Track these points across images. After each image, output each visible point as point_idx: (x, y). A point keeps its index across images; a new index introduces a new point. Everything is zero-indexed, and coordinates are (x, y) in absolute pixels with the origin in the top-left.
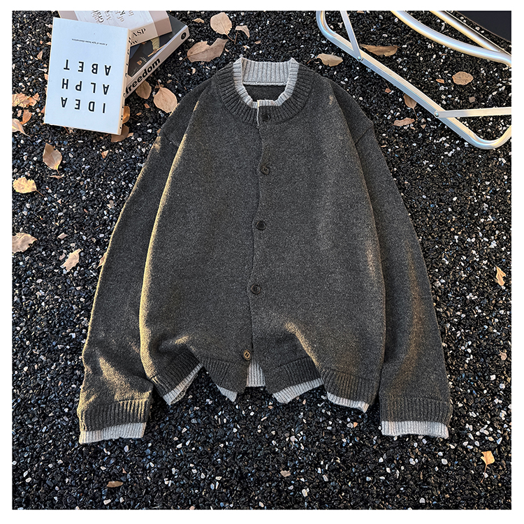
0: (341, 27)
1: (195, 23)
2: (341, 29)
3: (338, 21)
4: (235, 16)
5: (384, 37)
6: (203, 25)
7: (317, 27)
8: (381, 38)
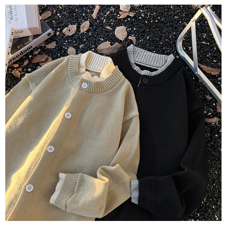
0: (190, 49)
1: (107, 29)
2: (190, 51)
3: (189, 46)
4: (130, 29)
5: (214, 62)
6: (111, 31)
7: (176, 46)
8: (212, 62)
